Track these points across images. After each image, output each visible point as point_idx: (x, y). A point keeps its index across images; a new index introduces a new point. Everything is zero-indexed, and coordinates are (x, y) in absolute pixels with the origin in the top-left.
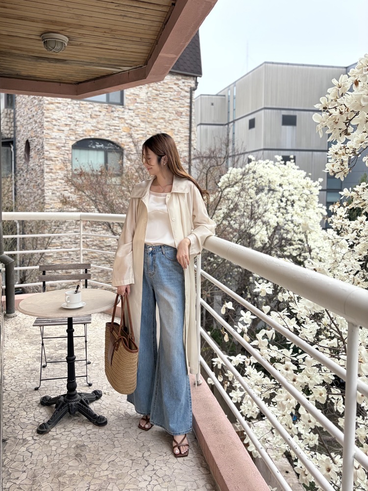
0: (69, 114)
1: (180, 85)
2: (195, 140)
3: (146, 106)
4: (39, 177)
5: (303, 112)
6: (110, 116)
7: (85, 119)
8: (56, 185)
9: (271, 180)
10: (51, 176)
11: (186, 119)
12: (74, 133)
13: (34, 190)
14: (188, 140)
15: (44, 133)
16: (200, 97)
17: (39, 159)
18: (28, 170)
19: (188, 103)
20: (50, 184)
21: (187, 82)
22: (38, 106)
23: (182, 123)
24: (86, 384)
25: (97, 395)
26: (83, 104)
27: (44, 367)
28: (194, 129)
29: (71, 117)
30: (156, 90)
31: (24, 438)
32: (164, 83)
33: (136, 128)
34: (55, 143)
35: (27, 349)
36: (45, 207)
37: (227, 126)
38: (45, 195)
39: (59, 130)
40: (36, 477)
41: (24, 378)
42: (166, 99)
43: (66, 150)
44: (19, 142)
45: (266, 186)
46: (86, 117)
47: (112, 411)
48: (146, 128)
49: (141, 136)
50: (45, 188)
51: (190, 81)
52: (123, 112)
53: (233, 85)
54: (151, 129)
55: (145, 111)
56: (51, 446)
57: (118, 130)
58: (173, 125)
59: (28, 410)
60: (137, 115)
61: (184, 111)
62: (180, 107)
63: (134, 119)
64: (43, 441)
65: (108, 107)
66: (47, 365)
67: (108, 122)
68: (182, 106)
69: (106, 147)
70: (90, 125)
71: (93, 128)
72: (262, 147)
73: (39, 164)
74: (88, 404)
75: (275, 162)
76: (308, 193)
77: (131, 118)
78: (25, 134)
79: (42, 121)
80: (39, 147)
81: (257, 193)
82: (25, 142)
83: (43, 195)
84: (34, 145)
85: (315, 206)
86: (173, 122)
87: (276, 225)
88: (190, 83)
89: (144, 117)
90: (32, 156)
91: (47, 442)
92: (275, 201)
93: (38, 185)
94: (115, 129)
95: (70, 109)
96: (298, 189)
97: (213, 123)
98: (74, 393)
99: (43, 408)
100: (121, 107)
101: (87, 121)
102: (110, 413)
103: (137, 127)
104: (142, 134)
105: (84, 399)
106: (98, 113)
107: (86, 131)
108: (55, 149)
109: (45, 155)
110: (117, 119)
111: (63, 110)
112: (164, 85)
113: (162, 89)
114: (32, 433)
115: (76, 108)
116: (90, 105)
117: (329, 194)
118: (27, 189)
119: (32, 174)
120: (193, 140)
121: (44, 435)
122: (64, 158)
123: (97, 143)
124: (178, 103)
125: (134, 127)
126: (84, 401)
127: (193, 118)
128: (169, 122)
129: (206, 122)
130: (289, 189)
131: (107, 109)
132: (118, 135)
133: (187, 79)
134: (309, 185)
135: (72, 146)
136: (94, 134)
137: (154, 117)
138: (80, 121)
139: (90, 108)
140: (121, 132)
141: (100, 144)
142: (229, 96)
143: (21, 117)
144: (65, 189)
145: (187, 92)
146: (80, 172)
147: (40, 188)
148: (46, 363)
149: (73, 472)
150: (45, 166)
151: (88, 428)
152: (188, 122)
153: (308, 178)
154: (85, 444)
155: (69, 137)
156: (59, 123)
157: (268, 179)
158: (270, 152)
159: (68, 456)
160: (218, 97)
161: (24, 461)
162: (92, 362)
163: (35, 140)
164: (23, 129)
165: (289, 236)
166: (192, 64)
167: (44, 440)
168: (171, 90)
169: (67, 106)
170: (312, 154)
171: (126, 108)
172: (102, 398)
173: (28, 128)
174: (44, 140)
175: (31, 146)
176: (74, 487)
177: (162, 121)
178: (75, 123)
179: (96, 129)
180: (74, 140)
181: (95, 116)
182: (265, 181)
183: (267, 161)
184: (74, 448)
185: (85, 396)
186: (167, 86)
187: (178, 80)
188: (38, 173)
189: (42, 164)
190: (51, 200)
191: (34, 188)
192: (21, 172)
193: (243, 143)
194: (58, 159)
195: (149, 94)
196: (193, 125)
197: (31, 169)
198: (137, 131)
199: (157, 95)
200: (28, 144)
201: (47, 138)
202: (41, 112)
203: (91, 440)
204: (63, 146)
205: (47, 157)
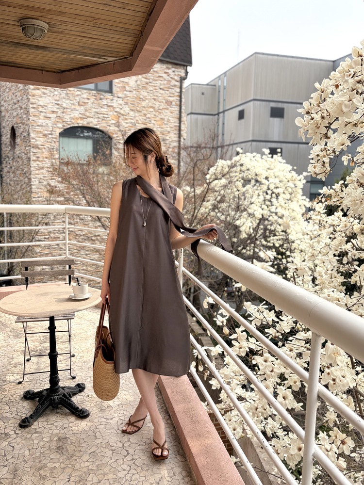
0: (56, 100)
1: (170, 74)
2: (184, 130)
3: (136, 94)
4: (25, 165)
5: (290, 105)
6: (99, 104)
7: (73, 107)
8: (43, 173)
9: (258, 174)
10: (38, 165)
11: (176, 109)
12: (61, 121)
13: (21, 178)
14: (178, 130)
15: (30, 120)
16: (190, 86)
17: (25, 147)
18: (14, 158)
19: (178, 92)
20: (37, 172)
21: (178, 72)
22: (23, 91)
23: (171, 112)
24: (70, 377)
25: (80, 388)
26: (70, 91)
27: (28, 360)
28: (184, 118)
29: (58, 104)
30: (146, 78)
31: (6, 432)
32: (154, 71)
33: (125, 117)
34: (41, 130)
35: (11, 342)
36: (32, 195)
37: (217, 116)
38: (32, 183)
39: (45, 117)
40: (17, 471)
41: (7, 372)
42: (156, 88)
43: (53, 138)
44: (4, 128)
45: (252, 179)
46: (74, 104)
47: (95, 404)
48: (135, 117)
49: (130, 125)
50: (32, 176)
51: (180, 70)
52: (112, 100)
53: (223, 76)
54: (141, 117)
55: (134, 100)
56: (33, 440)
57: (107, 118)
58: (163, 114)
59: (11, 404)
60: (126, 104)
61: (174, 101)
62: (170, 96)
63: (123, 107)
64: (25, 435)
65: (96, 95)
66: (32, 359)
67: (96, 110)
68: (172, 95)
69: (94, 136)
70: (78, 112)
71: (81, 116)
72: (251, 139)
73: (25, 152)
74: (71, 397)
75: (262, 156)
76: (293, 186)
77: (120, 106)
78: (11, 119)
79: (28, 108)
80: (25, 134)
81: (244, 186)
82: (10, 129)
83: (30, 184)
84: (20, 132)
85: (298, 199)
86: (163, 111)
87: (261, 217)
88: (180, 72)
89: (132, 106)
90: (18, 143)
91: (29, 436)
92: (261, 194)
93: (25, 173)
94: (104, 117)
95: (56, 95)
96: (284, 183)
97: (203, 112)
98: (57, 387)
99: (26, 402)
100: (110, 94)
101: (75, 109)
102: (92, 405)
103: (126, 115)
104: (131, 123)
105: (67, 393)
106: (86, 101)
107: (73, 119)
108: (42, 136)
109: (31, 143)
110: (105, 107)
111: (50, 96)
112: (154, 73)
113: (152, 78)
114: (14, 427)
115: (63, 95)
116: (78, 92)
117: (312, 185)
118: (14, 177)
119: (18, 162)
120: (183, 130)
121: (27, 429)
122: (51, 145)
123: (85, 131)
124: (168, 92)
125: (123, 115)
126: (67, 395)
127: (183, 107)
128: (159, 111)
129: (197, 112)
130: (275, 182)
131: (95, 96)
132: (107, 123)
133: (177, 68)
134: (294, 178)
135: (60, 134)
136: (82, 122)
137: (143, 106)
138: (67, 108)
139: (78, 95)
140: (110, 121)
141: (88, 132)
142: (219, 86)
143: (5, 101)
144: (53, 178)
145: (177, 81)
146: (67, 162)
147: (27, 177)
148: (30, 357)
149: (55, 465)
150: (31, 154)
151: (70, 420)
152: (178, 112)
153: (293, 172)
154: (67, 436)
155: (56, 124)
156: (46, 109)
157: (255, 172)
158: (258, 143)
159: (50, 449)
160: (208, 87)
161: (5, 456)
162: (76, 355)
163: (20, 126)
164: (8, 115)
165: (273, 228)
166: (182, 53)
167: (27, 434)
168: (161, 79)
169: (53, 92)
170: (298, 147)
171: (115, 96)
172: (86, 390)
173: (13, 113)
174: (31, 127)
175: (16, 133)
176: (55, 479)
177: (152, 110)
178: (62, 110)
179: (84, 117)
180: (61, 128)
181: (83, 104)
182: (251, 174)
183: (255, 154)
184: (56, 441)
185: (68, 390)
186: (157, 75)
187: (169, 68)
188: (25, 161)
189: (28, 151)
190: (38, 189)
191: (20, 176)
192: (7, 159)
193: (231, 134)
194: (45, 147)
195: (138, 82)
196: (183, 115)
197: (17, 156)
198: (126, 119)
199: (147, 83)
200: (13, 130)
201: (33, 126)
202: (26, 98)
203: (73, 432)
204: (49, 134)
205: (33, 144)
